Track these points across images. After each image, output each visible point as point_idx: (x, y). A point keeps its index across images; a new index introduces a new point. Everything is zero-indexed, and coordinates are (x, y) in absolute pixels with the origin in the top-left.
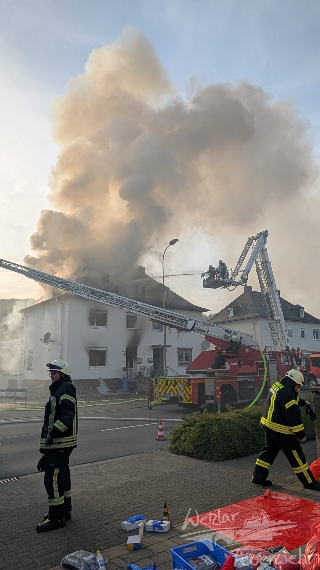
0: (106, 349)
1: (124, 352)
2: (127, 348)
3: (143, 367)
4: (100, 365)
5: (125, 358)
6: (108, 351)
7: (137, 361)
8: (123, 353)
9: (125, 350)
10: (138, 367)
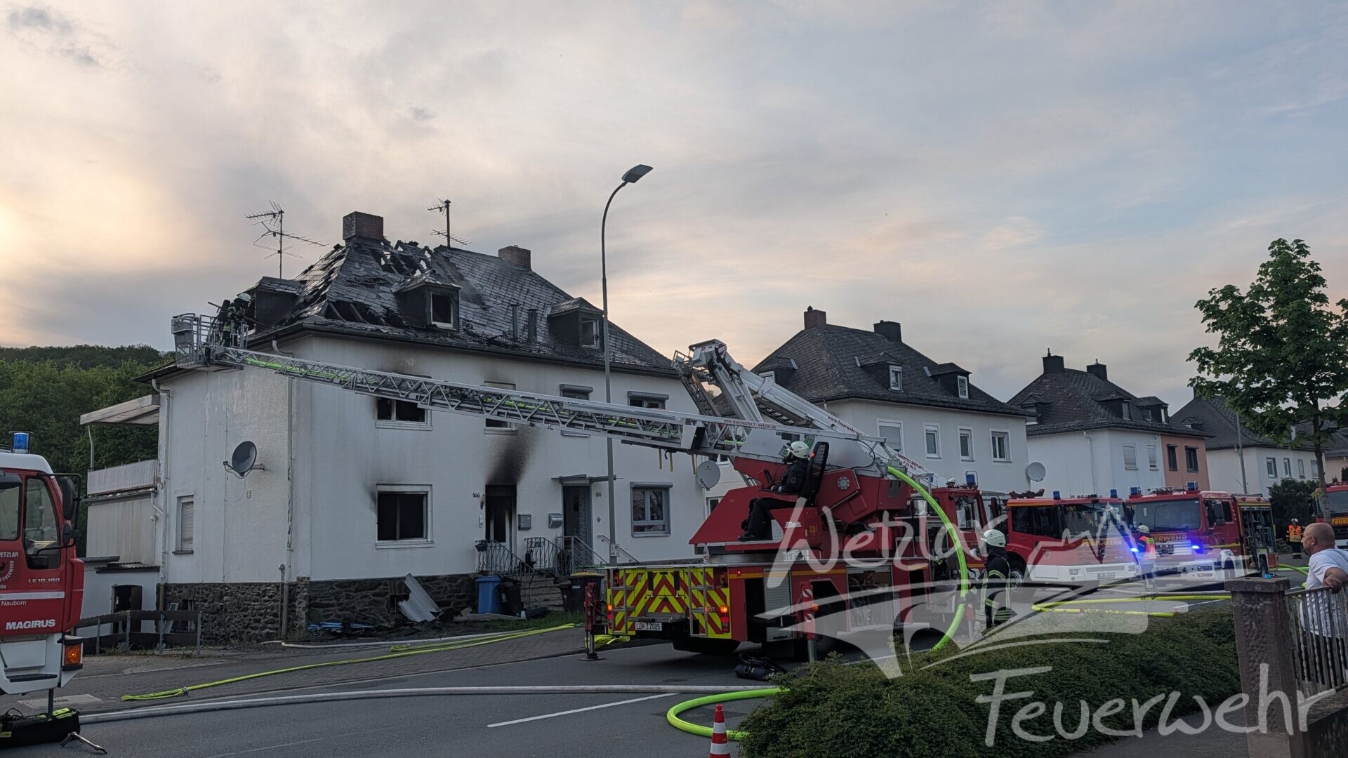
0: (428, 489)
1: (478, 496)
2: (488, 487)
3: (536, 538)
4: (405, 535)
5: (482, 515)
6: (432, 493)
7: (516, 523)
8: (478, 501)
9: (482, 492)
10: (519, 541)
